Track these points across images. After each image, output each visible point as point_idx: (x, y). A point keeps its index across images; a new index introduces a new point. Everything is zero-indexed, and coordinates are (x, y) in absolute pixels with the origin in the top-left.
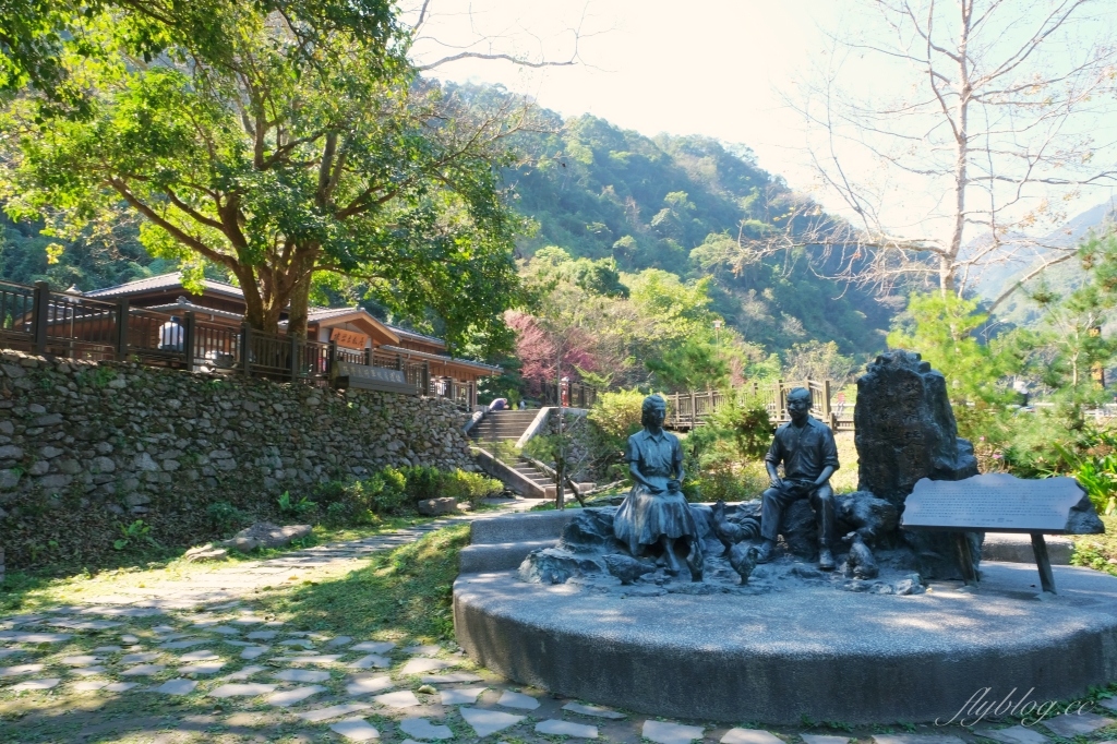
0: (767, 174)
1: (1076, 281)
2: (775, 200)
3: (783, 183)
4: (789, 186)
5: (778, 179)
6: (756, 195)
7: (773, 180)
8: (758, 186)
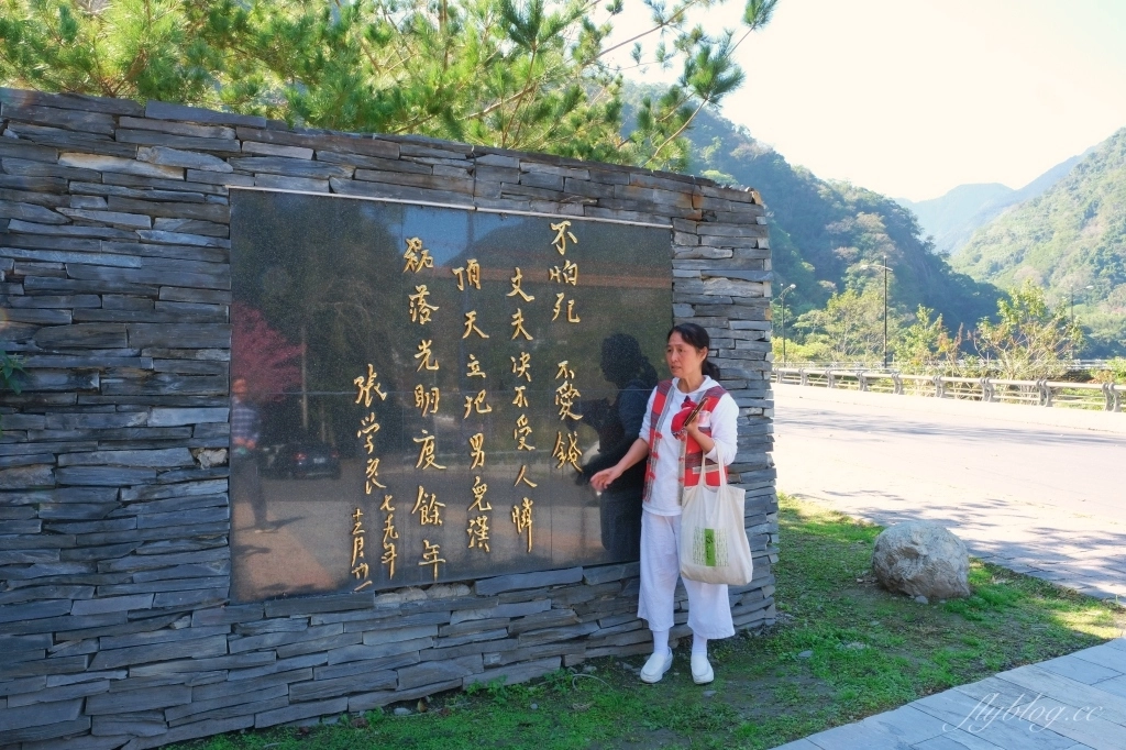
0: (730, 124)
1: (1040, 233)
2: (736, 151)
3: (746, 132)
4: (753, 136)
5: (742, 129)
6: (718, 144)
7: (737, 130)
8: (720, 136)
